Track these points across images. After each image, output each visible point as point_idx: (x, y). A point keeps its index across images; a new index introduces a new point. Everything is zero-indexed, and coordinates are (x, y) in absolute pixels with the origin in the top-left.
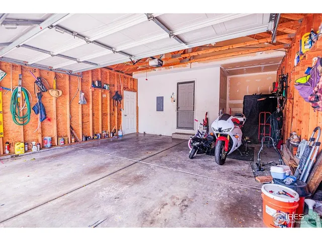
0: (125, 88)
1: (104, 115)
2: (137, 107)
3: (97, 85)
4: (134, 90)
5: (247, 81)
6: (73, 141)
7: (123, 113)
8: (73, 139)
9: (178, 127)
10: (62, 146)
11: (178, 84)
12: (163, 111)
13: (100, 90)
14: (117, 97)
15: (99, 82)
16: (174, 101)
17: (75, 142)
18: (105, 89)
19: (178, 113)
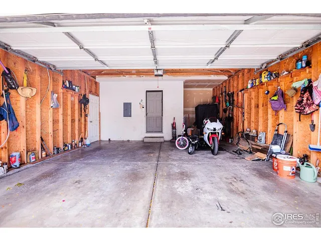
0: (90, 92)
1: (73, 121)
2: (100, 113)
3: (68, 86)
4: (97, 94)
5: (195, 94)
6: (44, 156)
7: (89, 119)
8: (44, 153)
9: (147, 132)
10: (34, 163)
11: (147, 91)
12: (131, 116)
13: (71, 92)
14: (84, 101)
15: (70, 82)
16: (143, 107)
17: (46, 156)
18: (75, 90)
19: (147, 118)
